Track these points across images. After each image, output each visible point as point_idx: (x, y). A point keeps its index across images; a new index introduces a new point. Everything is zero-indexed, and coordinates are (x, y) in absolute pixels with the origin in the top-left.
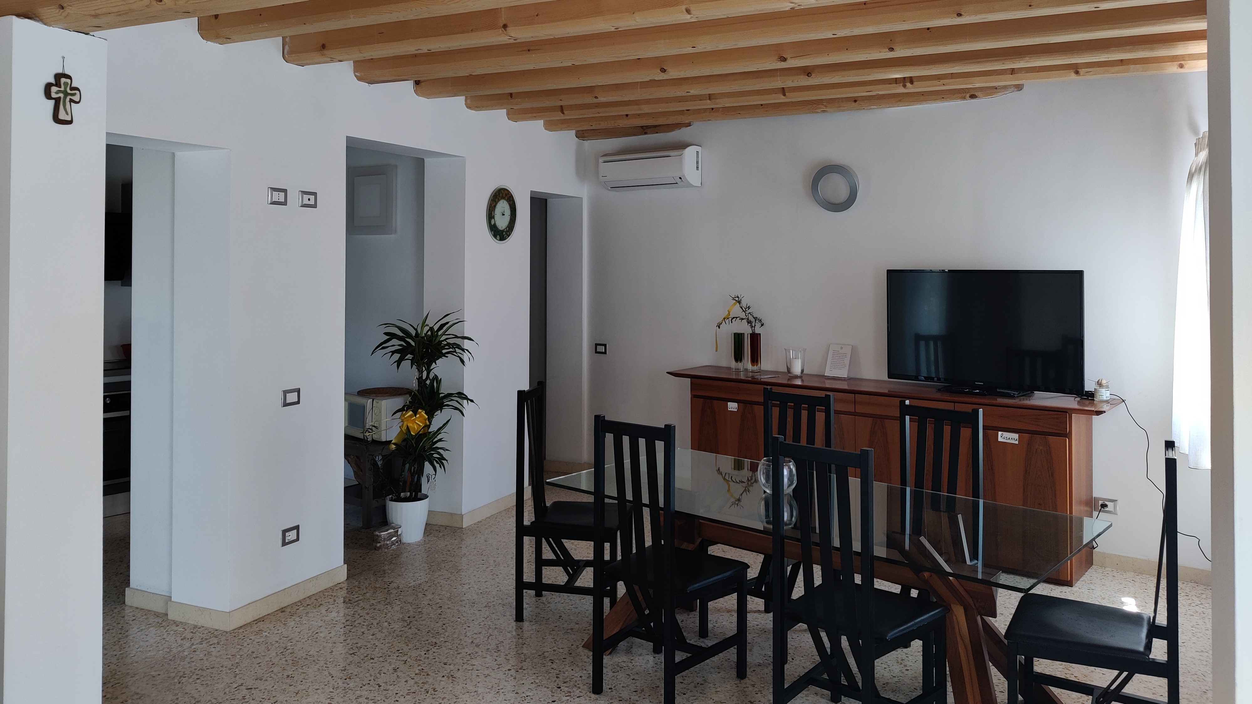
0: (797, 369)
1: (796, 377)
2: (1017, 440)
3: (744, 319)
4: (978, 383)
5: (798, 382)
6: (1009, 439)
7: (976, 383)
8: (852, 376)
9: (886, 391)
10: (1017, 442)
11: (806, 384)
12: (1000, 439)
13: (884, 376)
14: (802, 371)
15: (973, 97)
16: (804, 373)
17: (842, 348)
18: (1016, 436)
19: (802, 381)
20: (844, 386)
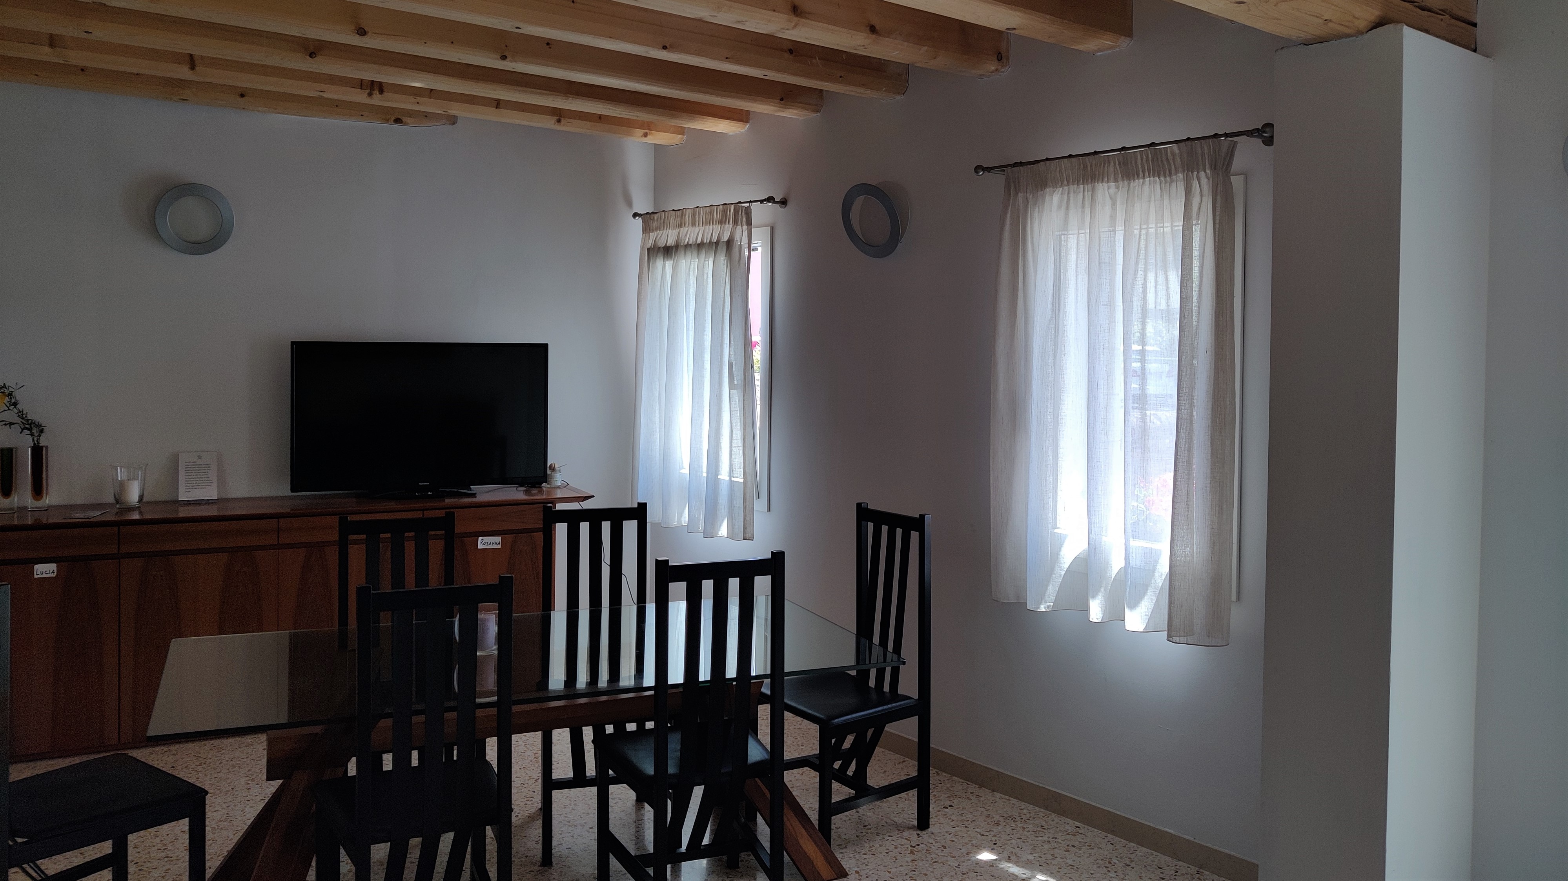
0: (133, 495)
1: (132, 509)
2: (499, 544)
3: (14, 424)
4: (422, 484)
5: (136, 516)
6: (490, 544)
7: (420, 484)
8: (225, 496)
9: (288, 510)
10: (499, 546)
11: (148, 516)
12: (480, 546)
13: (284, 489)
14: (141, 497)
15: (398, 121)
16: (144, 500)
17: (200, 457)
18: (498, 539)
19: (141, 513)
20: (213, 512)
